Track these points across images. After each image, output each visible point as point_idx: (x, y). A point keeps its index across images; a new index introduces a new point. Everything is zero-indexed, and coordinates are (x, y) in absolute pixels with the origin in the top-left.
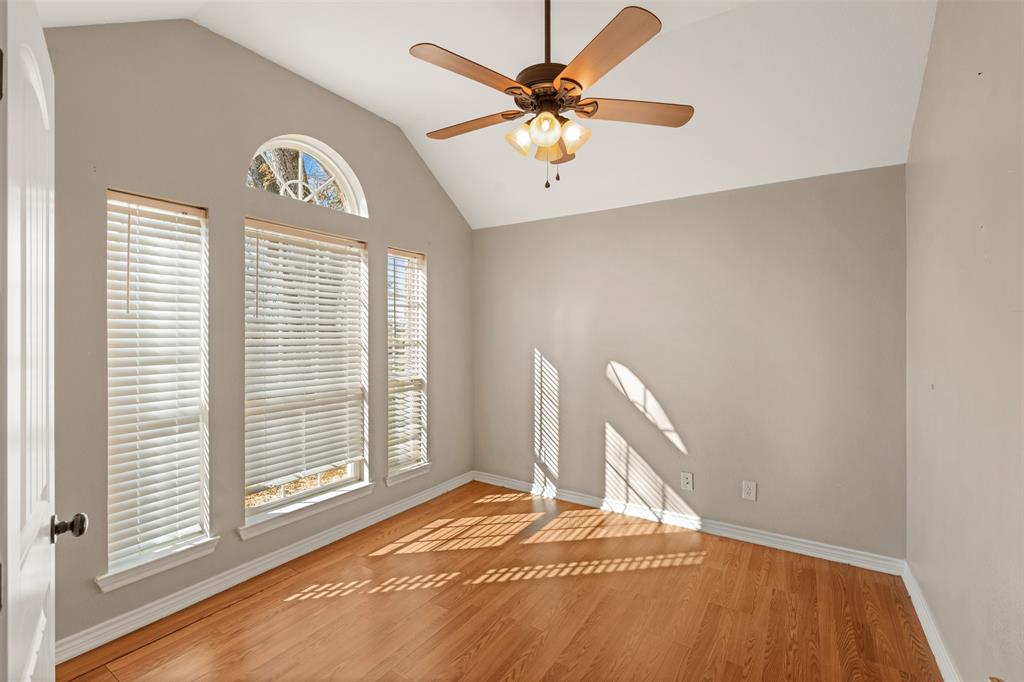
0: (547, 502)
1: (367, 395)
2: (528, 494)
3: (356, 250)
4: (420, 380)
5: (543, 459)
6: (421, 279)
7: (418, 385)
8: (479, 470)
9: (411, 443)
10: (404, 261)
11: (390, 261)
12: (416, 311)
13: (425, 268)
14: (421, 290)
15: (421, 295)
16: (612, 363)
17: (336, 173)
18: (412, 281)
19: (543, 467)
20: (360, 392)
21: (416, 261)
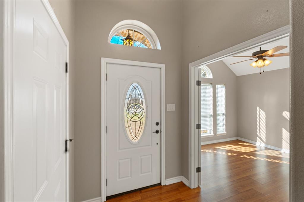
0: (261, 148)
1: (212, 116)
2: (255, 144)
3: (210, 85)
4: (224, 113)
5: (260, 136)
6: (223, 90)
7: (223, 114)
8: (240, 137)
9: (221, 127)
10: (219, 86)
11: (217, 87)
12: (222, 97)
13: (225, 87)
14: (223, 92)
15: (224, 93)
16: (285, 111)
17: (206, 70)
18: (221, 90)
19: (260, 138)
20: (210, 115)
21: (222, 86)
